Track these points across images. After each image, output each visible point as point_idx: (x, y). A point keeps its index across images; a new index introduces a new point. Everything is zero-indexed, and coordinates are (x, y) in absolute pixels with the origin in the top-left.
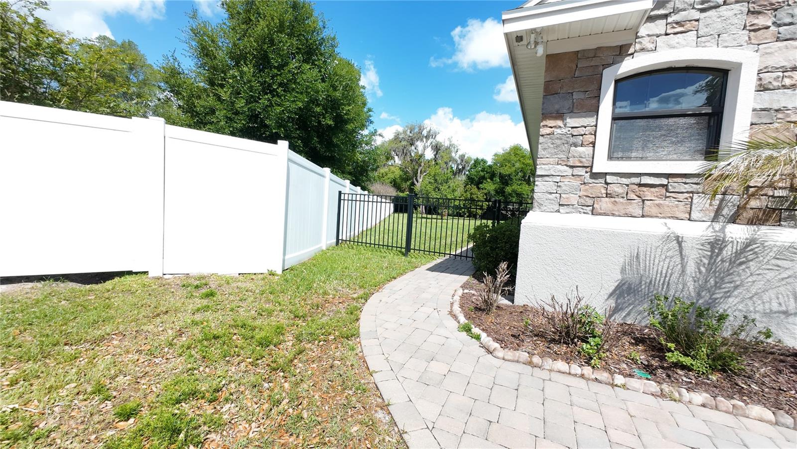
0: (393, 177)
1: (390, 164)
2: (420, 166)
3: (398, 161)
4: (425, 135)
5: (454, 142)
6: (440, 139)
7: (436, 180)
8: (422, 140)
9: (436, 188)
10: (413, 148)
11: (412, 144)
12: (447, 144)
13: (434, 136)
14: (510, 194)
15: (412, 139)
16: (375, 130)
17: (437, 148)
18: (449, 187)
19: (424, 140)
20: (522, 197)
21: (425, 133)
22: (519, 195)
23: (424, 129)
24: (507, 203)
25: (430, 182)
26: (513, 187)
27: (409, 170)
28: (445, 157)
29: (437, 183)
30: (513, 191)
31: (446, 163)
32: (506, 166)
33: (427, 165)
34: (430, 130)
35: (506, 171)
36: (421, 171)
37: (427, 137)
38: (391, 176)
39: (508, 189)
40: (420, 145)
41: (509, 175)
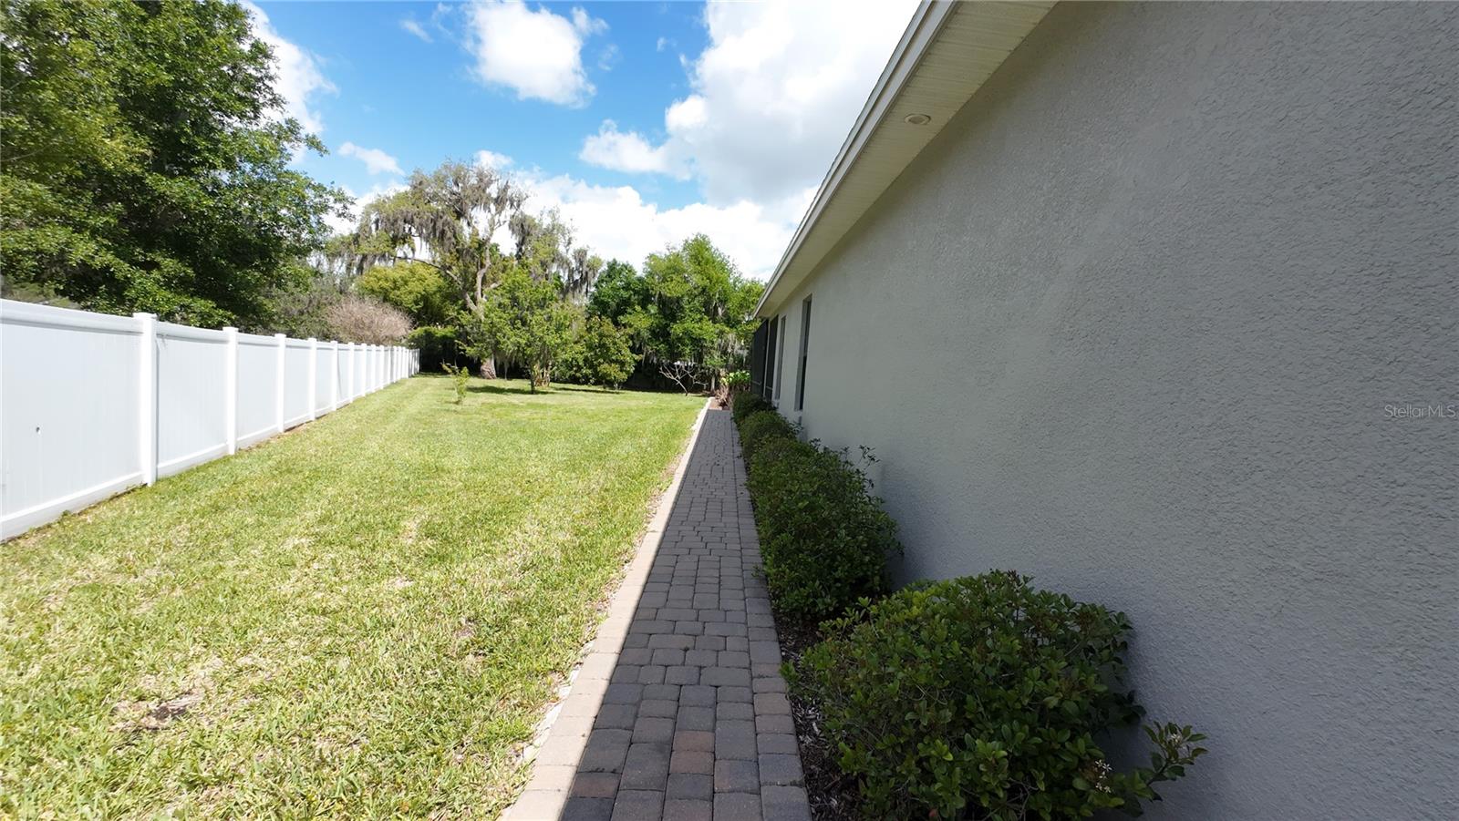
0: (420, 289)
1: (400, 254)
2: (482, 266)
4: (494, 195)
5: (563, 219)
7: (515, 300)
8: (486, 208)
9: (517, 318)
10: (463, 223)
11: (460, 214)
12: (547, 222)
13: (517, 202)
14: (679, 339)
15: (458, 201)
16: (290, 121)
17: (523, 230)
18: (550, 319)
19: (493, 207)
20: (702, 347)
21: (493, 191)
22: (697, 342)
23: (491, 182)
24: (675, 355)
25: (500, 305)
26: (686, 325)
27: (454, 273)
28: (541, 252)
29: (517, 308)
30: (686, 332)
31: (544, 265)
32: (672, 280)
33: (500, 265)
34: (507, 187)
35: (672, 290)
36: (484, 281)
37: (499, 202)
38: (416, 287)
39: (677, 329)
40: (480, 218)
41: (679, 300)
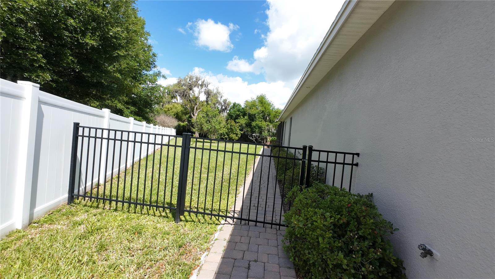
0: (176, 111)
1: (174, 101)
2: (196, 104)
3: (179, 100)
4: (200, 84)
5: (220, 90)
6: (210, 87)
7: (207, 115)
8: (198, 87)
9: (208, 120)
10: (191, 92)
11: (191, 89)
12: (215, 91)
13: (206, 86)
14: (255, 127)
15: (190, 86)
17: (208, 93)
18: (217, 121)
19: (200, 87)
20: (262, 129)
21: (200, 82)
22: (260, 128)
23: (199, 80)
24: (253, 132)
25: (203, 116)
26: (257, 123)
27: (188, 107)
28: (214, 100)
29: (208, 118)
30: (257, 125)
31: (214, 104)
32: (253, 109)
33: (201, 105)
34: (204, 81)
35: (253, 112)
36: (196, 109)
37: (202, 85)
38: (175, 110)
39: (254, 124)
40: (196, 90)
41: (255, 115)
